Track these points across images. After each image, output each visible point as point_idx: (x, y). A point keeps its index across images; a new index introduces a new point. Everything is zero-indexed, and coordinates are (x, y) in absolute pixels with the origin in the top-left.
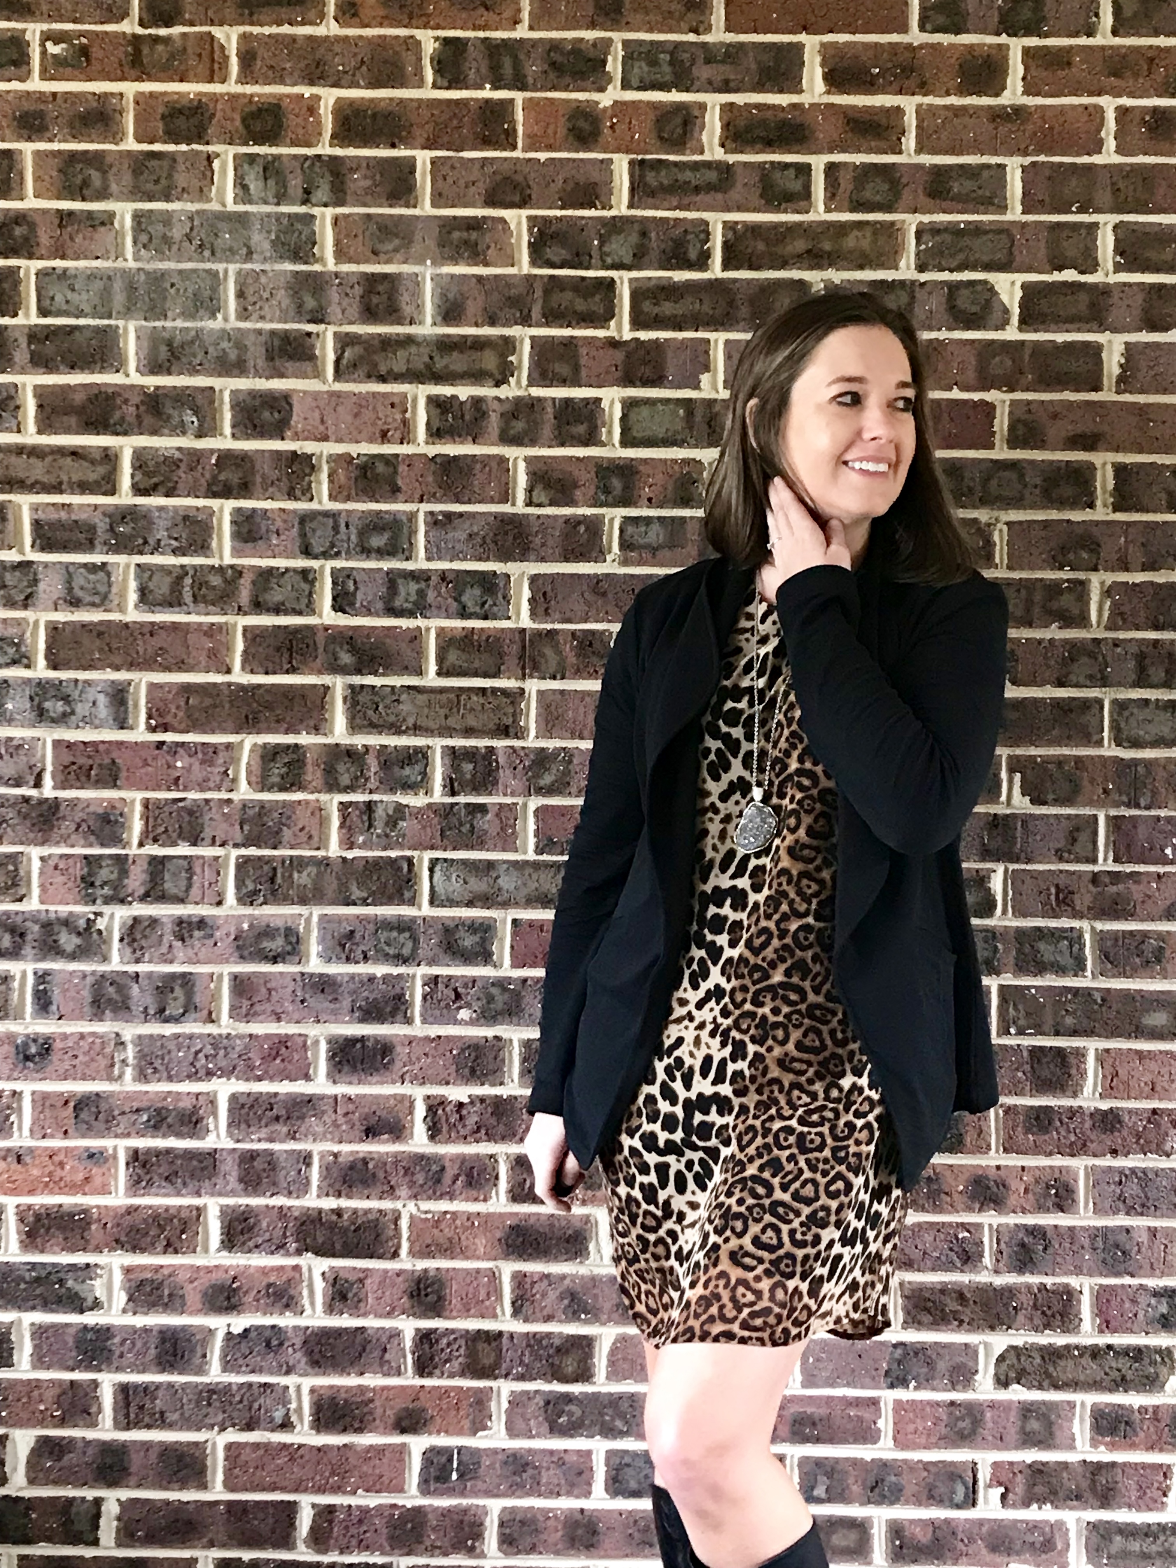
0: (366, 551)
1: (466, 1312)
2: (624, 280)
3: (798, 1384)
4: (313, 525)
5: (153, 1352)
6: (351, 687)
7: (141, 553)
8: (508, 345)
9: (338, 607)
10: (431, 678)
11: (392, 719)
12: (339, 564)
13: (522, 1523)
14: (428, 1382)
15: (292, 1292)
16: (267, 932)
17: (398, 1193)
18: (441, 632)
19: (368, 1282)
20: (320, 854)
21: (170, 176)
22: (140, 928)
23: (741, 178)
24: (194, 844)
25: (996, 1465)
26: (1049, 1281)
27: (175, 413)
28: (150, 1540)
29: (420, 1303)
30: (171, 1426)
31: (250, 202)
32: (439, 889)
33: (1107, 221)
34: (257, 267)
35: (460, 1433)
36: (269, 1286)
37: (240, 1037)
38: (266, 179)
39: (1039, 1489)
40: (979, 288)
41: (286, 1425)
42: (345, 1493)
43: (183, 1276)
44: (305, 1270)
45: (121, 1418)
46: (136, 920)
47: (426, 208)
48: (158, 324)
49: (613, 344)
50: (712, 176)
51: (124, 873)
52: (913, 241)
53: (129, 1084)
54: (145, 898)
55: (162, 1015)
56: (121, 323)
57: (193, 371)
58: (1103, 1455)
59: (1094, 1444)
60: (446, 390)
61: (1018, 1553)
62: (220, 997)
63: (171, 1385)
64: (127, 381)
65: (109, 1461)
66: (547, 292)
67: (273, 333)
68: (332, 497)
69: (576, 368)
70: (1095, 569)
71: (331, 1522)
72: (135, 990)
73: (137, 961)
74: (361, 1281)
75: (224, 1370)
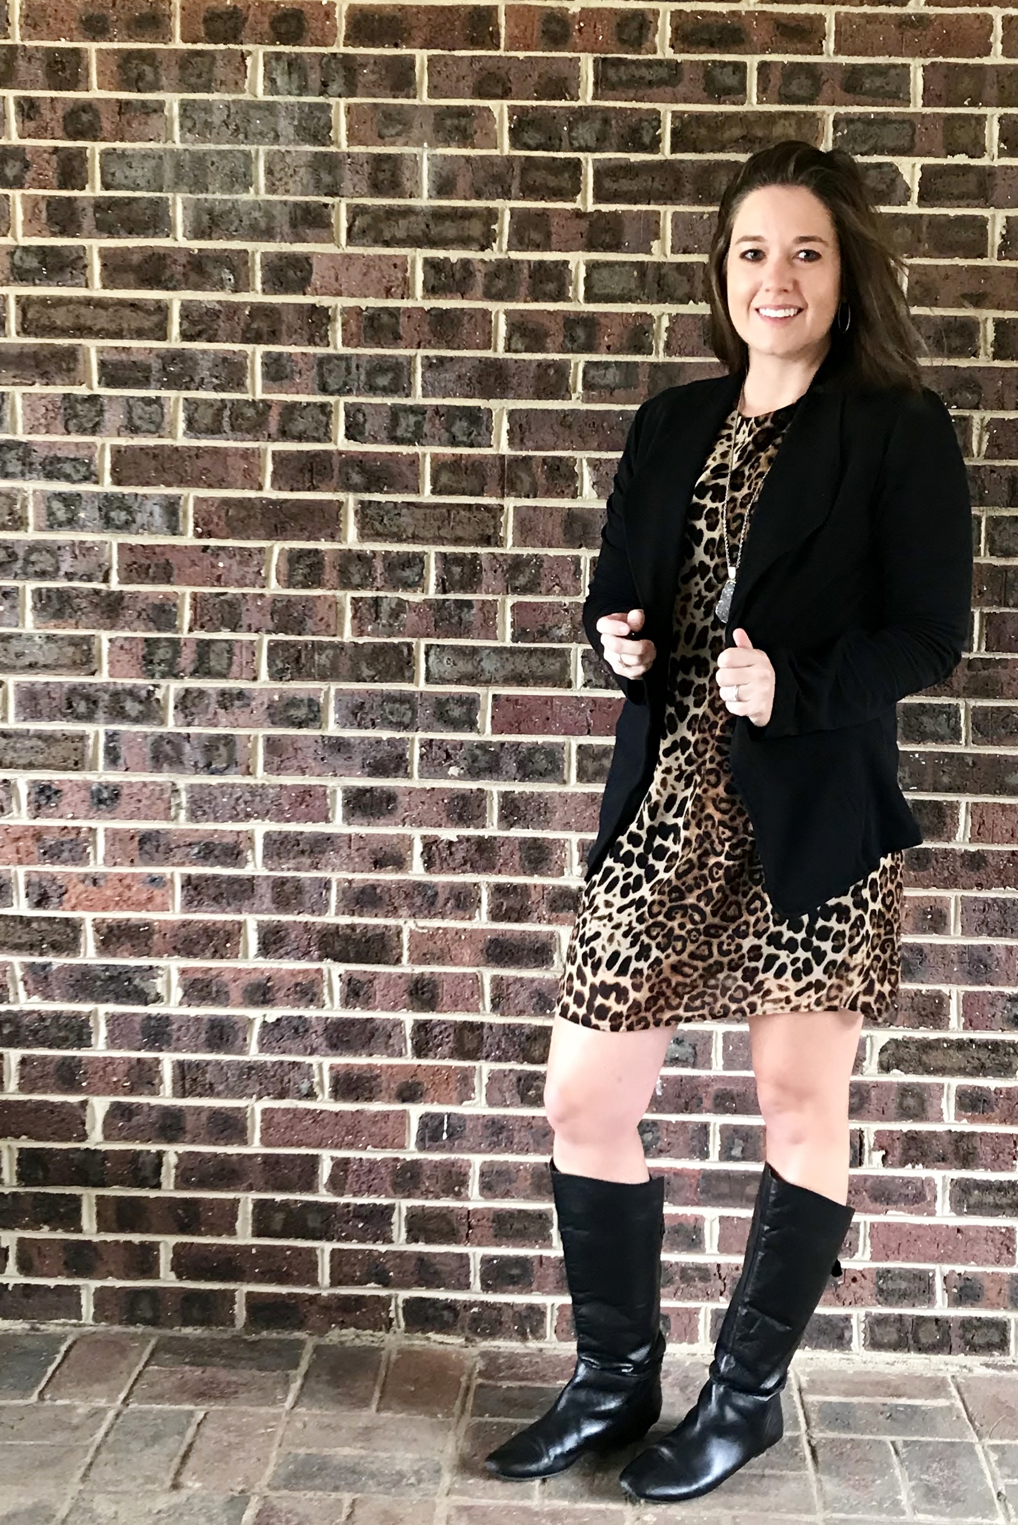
0: (373, 389)
1: (455, 1006)
2: (588, 160)
3: (720, 1067)
4: (331, 366)
5: (203, 1036)
6: (362, 502)
7: (188, 389)
8: (492, 215)
9: (349, 436)
10: (427, 496)
11: (395, 529)
12: (351, 399)
13: (499, 1173)
14: (424, 1062)
15: (315, 990)
16: (293, 703)
17: (401, 912)
18: (434, 457)
19: (376, 982)
20: (336, 639)
21: (210, 71)
22: (190, 697)
23: (687, 75)
24: (233, 630)
25: (878, 1133)
26: (924, 988)
27: (216, 272)
28: (202, 1184)
29: (419, 999)
30: (218, 1095)
31: (278, 93)
32: (434, 670)
33: (993, 114)
34: (283, 148)
35: (449, 1102)
36: (297, 985)
37: (273, 787)
38: (290, 73)
39: (912, 1153)
40: (886, 169)
41: (310, 1095)
42: (357, 1148)
43: (227, 977)
44: (325, 973)
45: (179, 1088)
46: (187, 691)
47: (424, 99)
48: (202, 196)
49: (578, 214)
50: (663, 73)
51: (177, 653)
52: (830, 129)
53: (183, 823)
54: (194, 674)
55: (209, 768)
56: (170, 195)
57: (231, 237)
58: (965, 1127)
59: (958, 1117)
60: (440, 254)
61: (895, 1203)
62: (256, 754)
63: (218, 1063)
64: (176, 245)
65: (169, 1122)
66: (524, 171)
67: (296, 204)
68: (345, 343)
69: (548, 235)
70: (977, 408)
71: (346, 1171)
72: (187, 748)
73: (189, 725)
74: (371, 981)
75: (261, 1051)
